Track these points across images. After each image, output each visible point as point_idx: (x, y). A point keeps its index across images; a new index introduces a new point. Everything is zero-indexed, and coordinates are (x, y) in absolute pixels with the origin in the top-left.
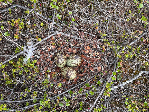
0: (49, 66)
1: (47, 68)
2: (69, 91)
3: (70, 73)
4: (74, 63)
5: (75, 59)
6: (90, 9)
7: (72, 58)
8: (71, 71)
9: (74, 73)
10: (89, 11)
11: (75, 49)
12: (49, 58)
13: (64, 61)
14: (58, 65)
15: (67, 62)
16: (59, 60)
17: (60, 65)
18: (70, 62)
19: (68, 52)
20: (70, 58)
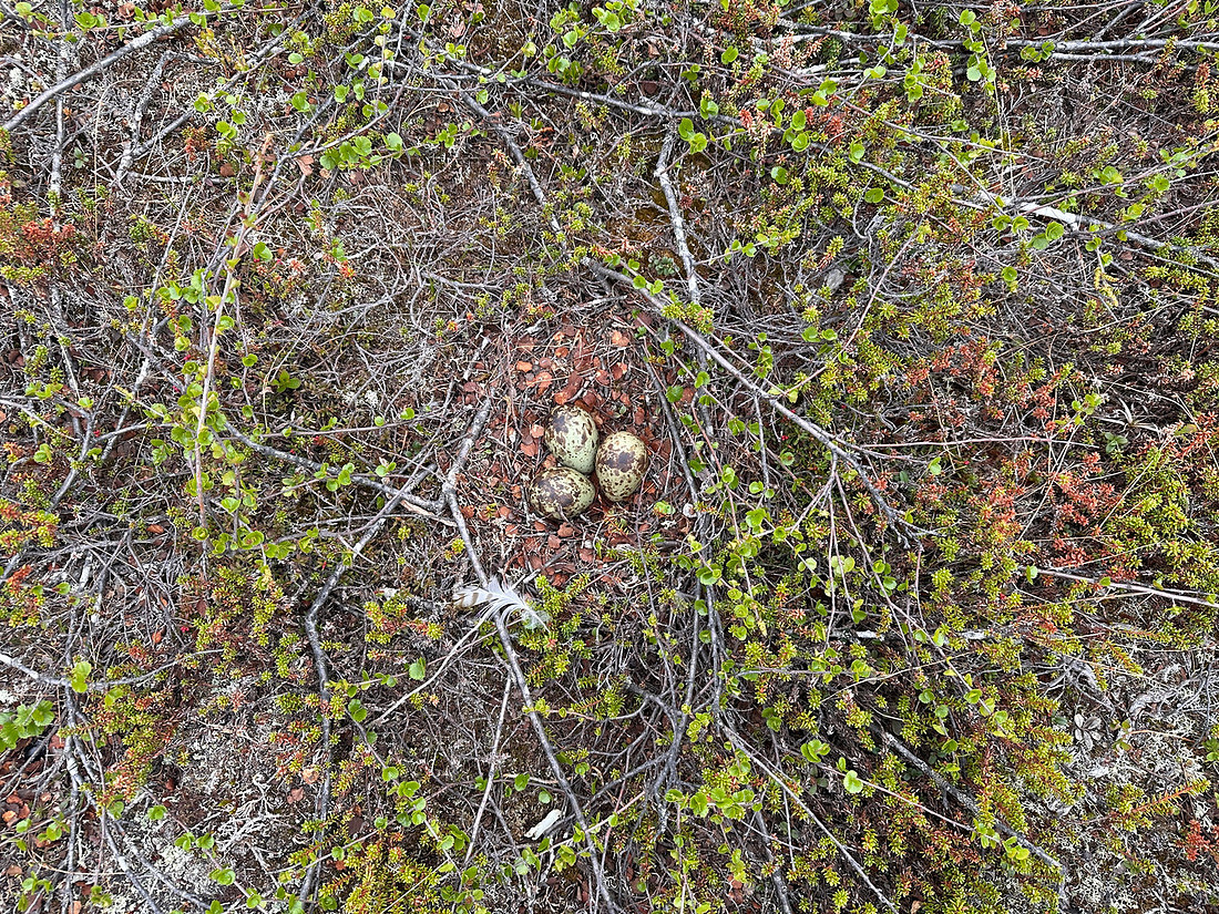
0: (579, 544)
1: (586, 551)
2: (692, 474)
4: (581, 440)
5: (567, 432)
6: (374, 344)
7: (561, 441)
10: (385, 349)
11: (526, 427)
12: (546, 538)
13: (567, 477)
14: (580, 504)
15: (574, 467)
16: (561, 494)
17: (582, 495)
18: (576, 455)
19: (536, 458)
20: (558, 451)
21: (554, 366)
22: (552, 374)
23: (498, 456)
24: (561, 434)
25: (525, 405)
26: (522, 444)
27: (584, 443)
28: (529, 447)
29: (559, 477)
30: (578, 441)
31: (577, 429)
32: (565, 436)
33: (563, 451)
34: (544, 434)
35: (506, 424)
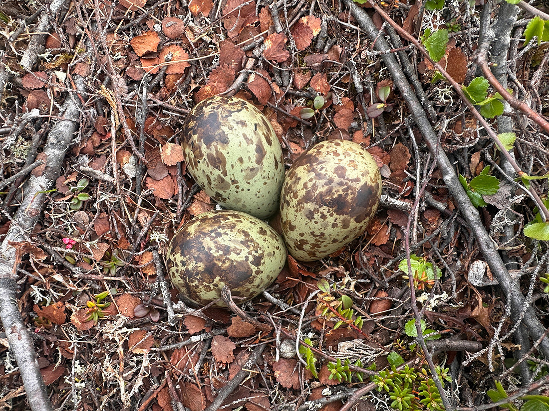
0: (270, 348)
1: (284, 366)
3: (337, 179)
4: (253, 155)
5: (225, 141)
7: (218, 161)
8: (319, 176)
9: (336, 154)
11: (152, 147)
12: (208, 342)
13: (235, 230)
14: (263, 276)
15: (245, 209)
16: (227, 264)
17: (266, 260)
18: (248, 186)
19: (176, 200)
20: (213, 183)
21: (189, 35)
22: (188, 49)
23: (103, 204)
24: (216, 147)
25: (144, 106)
26: (149, 179)
27: (259, 161)
28: (160, 183)
29: (220, 230)
30: (249, 158)
31: (244, 135)
32: (224, 152)
33: (223, 180)
34: (185, 155)
35: (114, 144)
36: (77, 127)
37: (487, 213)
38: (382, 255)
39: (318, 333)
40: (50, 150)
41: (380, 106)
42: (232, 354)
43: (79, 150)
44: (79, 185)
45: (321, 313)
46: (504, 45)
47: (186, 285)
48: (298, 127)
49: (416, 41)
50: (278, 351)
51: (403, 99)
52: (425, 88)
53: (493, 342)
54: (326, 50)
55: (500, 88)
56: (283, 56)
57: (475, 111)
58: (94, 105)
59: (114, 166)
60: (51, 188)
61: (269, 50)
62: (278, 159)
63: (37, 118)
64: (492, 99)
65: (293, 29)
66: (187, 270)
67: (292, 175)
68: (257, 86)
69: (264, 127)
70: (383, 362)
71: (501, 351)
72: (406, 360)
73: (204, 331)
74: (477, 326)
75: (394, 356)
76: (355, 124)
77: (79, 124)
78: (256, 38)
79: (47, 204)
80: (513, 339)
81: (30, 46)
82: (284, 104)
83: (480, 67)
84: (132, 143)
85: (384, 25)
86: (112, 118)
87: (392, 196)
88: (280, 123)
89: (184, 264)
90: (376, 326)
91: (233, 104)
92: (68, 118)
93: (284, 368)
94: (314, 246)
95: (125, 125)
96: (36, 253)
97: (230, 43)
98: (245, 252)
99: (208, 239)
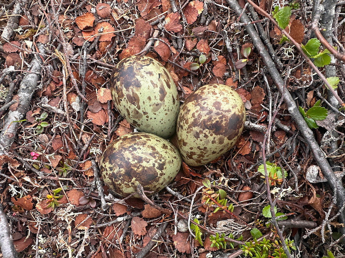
0: (170, 225)
3: (215, 111)
4: (158, 95)
5: (138, 86)
7: (134, 99)
8: (202, 108)
9: (214, 93)
11: (90, 91)
12: (129, 221)
13: (146, 146)
14: (166, 177)
15: (153, 132)
16: (141, 169)
17: (167, 166)
18: (155, 116)
19: (107, 126)
20: (131, 114)
23: (58, 129)
24: (133, 89)
25: (85, 63)
26: (89, 112)
27: (162, 99)
28: (97, 115)
29: (136, 146)
30: (155, 97)
31: (152, 82)
32: (138, 93)
33: (137, 112)
34: (112, 95)
35: (65, 89)
36: (40, 78)
37: (319, 132)
38: (246, 162)
39: (203, 215)
40: (22, 93)
41: (244, 60)
42: (145, 229)
43: (42, 93)
44: (41, 116)
45: (205, 202)
46: (330, 16)
47: (113, 184)
48: (189, 76)
49: (269, 15)
50: (176, 228)
51: (259, 55)
52: (275, 47)
53: (325, 222)
54: (207, 23)
55: (328, 46)
56: (178, 28)
57: (311, 62)
58: (51, 63)
59: (65, 103)
60: (23, 119)
61: (168, 25)
62: (175, 98)
63: (13, 72)
64: (322, 54)
65: (184, 10)
66: (113, 173)
67: (185, 108)
68: (161, 48)
69: (165, 76)
70: (248, 235)
71: (330, 228)
72: (264, 234)
73: (126, 214)
74: (312, 210)
75: (255, 231)
76: (227, 74)
77: (41, 76)
78: (160, 16)
79: (20, 129)
80: (338, 220)
81: (8, 24)
82: (178, 61)
83: (314, 32)
84: (77, 88)
85: (246, 5)
86: (63, 71)
87: (253, 122)
88: (176, 74)
89: (111, 169)
90: (243, 210)
91: (144, 61)
92: (34, 72)
93: (180, 239)
94: (200, 156)
95: (72, 76)
96: (12, 162)
97: (143, 20)
98: (153, 161)
99: (127, 152)
